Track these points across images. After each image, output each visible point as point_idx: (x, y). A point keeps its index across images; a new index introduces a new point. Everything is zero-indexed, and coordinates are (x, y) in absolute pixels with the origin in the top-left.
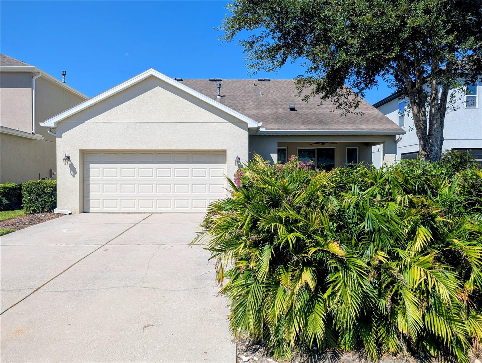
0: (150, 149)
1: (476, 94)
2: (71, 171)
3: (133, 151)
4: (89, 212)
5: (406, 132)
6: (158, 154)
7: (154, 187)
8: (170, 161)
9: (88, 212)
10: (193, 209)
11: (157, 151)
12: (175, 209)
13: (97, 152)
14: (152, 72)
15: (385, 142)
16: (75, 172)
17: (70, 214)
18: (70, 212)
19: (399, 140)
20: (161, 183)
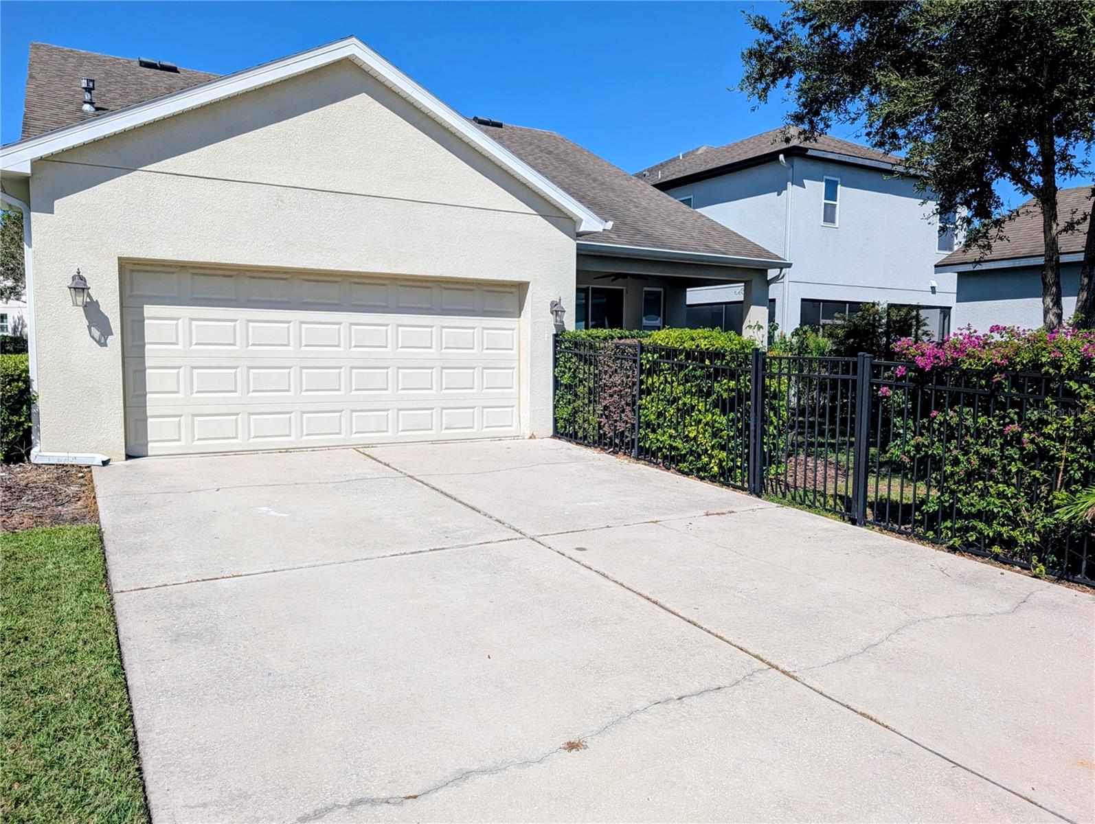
0: (343, 269)
1: (836, 201)
2: (89, 327)
3: (284, 273)
4: (147, 456)
5: (791, 264)
6: (354, 283)
7: (343, 376)
8: (385, 304)
9: (144, 454)
10: (443, 432)
11: (350, 276)
12: (400, 434)
13: (168, 269)
14: (352, 48)
15: (751, 281)
16: (106, 331)
17: (105, 463)
18: (105, 458)
19: (776, 279)
20: (361, 365)
